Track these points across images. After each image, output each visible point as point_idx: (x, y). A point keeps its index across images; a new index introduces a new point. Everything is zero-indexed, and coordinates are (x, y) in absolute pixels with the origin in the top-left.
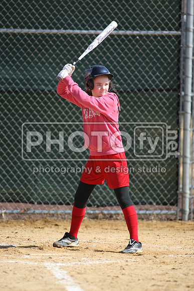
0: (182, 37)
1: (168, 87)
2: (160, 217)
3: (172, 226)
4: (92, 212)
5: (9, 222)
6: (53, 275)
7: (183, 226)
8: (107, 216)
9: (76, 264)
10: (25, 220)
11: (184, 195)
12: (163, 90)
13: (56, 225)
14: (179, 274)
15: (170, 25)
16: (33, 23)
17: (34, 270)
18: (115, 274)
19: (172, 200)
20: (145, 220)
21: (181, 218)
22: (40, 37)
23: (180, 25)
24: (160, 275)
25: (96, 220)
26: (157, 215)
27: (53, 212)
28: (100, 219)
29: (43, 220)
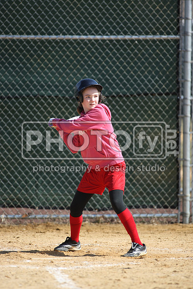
0: (180, 41)
1: (167, 91)
2: (161, 220)
3: (173, 229)
4: (93, 216)
5: (10, 227)
6: (54, 279)
7: (184, 229)
8: (108, 219)
9: (77, 268)
10: (27, 225)
11: (185, 198)
12: (162, 94)
13: (58, 229)
14: (180, 276)
15: (168, 29)
16: (32, 29)
17: (36, 274)
18: (117, 277)
19: (173, 203)
20: (146, 223)
21: (182, 221)
22: (39, 43)
23: (178, 29)
24: (161, 277)
25: (97, 224)
26: (158, 218)
27: (54, 216)
28: (102, 223)
29: (44, 225)
